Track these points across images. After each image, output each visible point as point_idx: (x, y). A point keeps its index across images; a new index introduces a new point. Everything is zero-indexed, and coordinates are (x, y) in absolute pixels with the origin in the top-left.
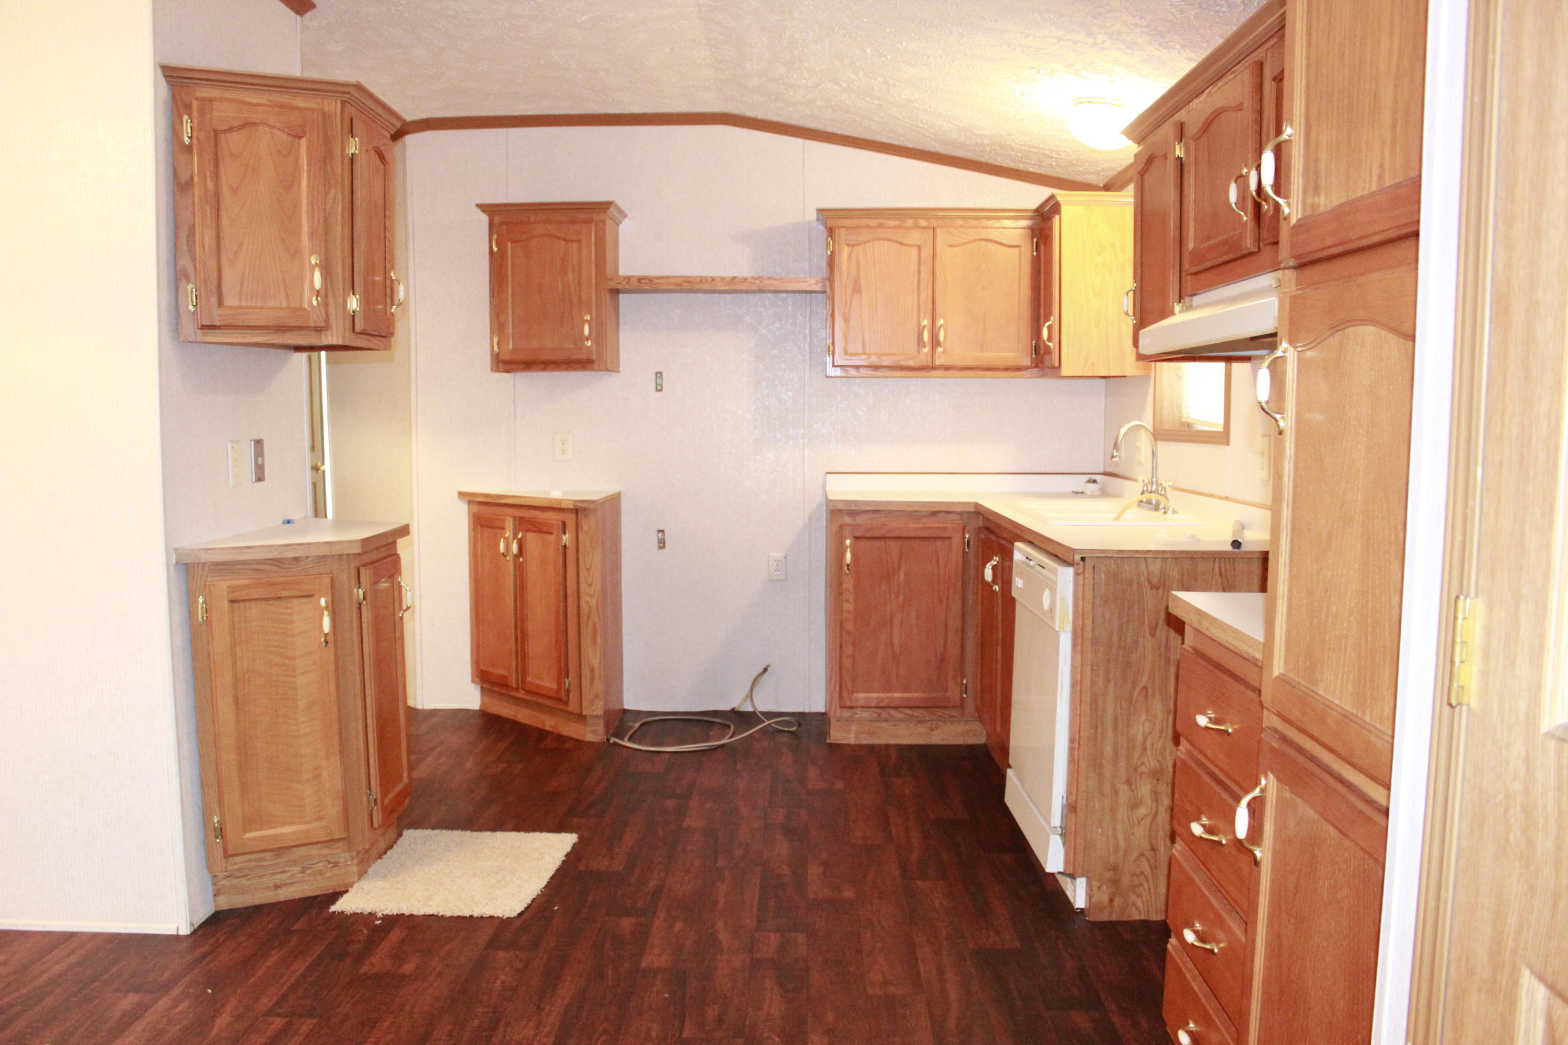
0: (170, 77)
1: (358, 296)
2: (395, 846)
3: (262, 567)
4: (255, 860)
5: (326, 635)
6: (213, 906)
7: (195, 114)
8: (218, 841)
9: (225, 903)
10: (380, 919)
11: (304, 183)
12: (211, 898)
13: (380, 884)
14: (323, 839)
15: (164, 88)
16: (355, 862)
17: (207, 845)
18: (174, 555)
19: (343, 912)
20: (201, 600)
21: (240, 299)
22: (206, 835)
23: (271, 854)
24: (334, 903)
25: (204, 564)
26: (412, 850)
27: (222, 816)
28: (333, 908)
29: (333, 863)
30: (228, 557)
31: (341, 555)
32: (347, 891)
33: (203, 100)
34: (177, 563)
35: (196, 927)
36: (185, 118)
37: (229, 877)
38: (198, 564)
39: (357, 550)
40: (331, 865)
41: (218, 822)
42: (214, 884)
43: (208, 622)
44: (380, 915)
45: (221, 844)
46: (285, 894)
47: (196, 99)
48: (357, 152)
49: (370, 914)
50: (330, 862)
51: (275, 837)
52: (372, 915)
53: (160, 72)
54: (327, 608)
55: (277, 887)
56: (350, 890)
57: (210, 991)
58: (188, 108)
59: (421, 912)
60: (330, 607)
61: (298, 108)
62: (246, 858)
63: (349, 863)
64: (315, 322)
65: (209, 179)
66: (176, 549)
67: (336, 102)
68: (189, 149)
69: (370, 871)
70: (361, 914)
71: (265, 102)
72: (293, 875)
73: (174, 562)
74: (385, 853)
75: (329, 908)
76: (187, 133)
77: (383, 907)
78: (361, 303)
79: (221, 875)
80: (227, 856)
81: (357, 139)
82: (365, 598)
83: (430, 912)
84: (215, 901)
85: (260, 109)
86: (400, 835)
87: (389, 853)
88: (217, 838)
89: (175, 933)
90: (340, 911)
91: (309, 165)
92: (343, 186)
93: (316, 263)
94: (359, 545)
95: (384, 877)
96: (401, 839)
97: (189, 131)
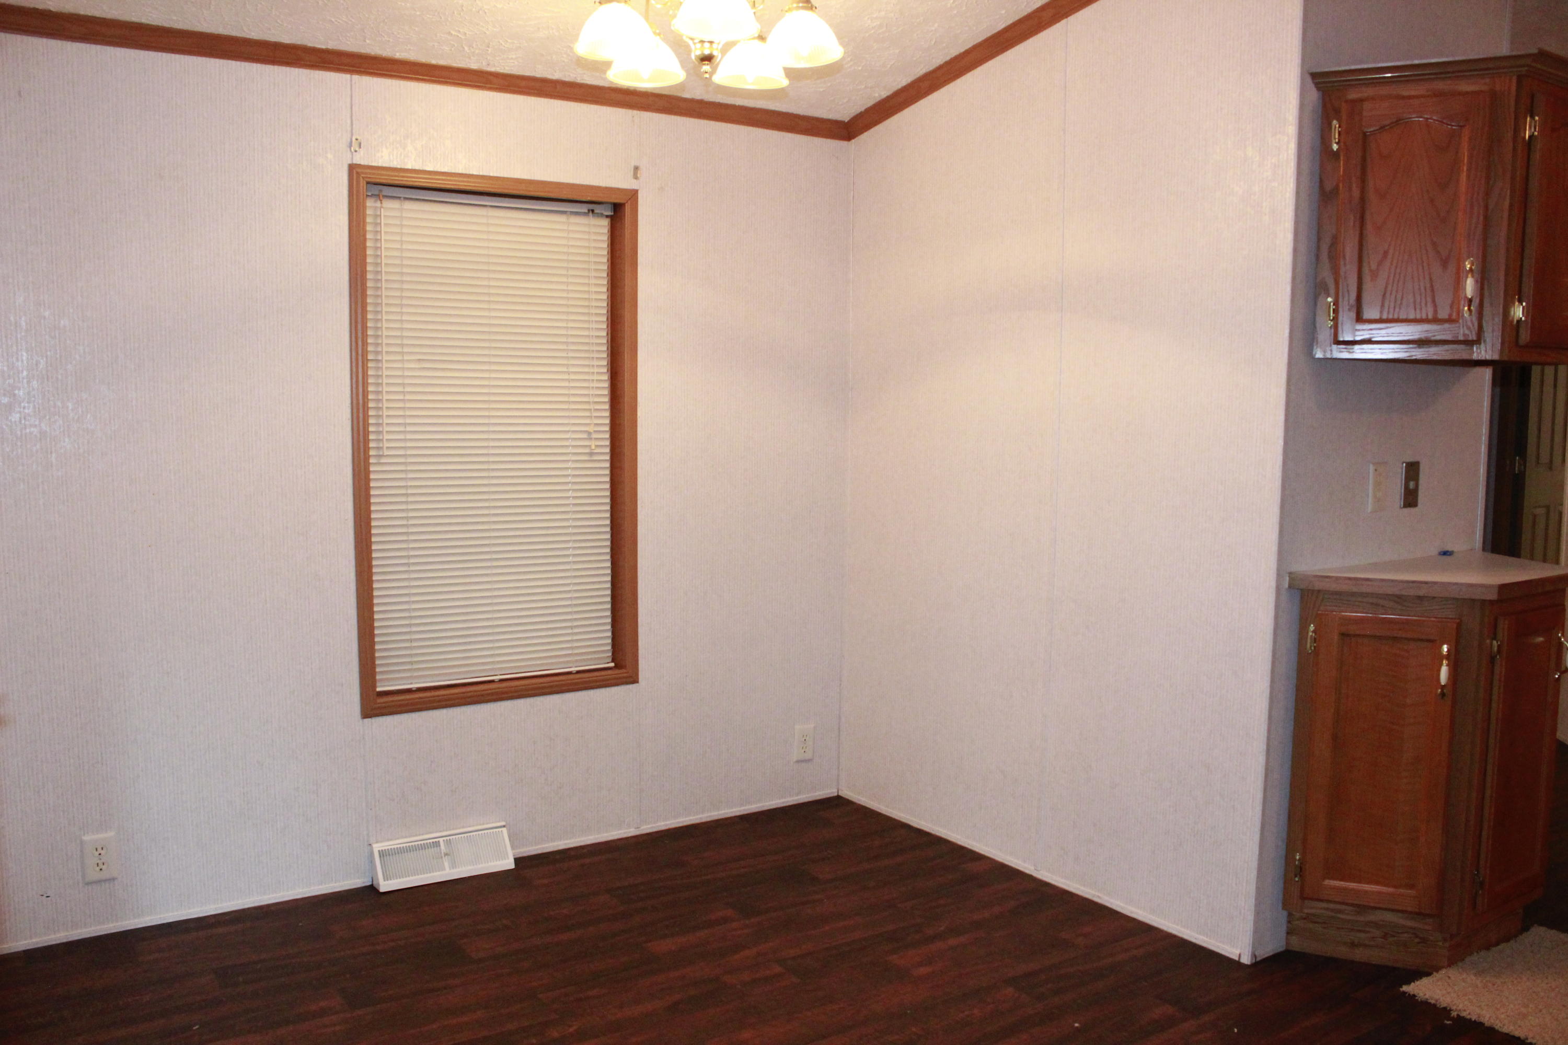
0: (1319, 83)
1: (1524, 304)
2: (1512, 942)
3: (1381, 602)
4: (1332, 910)
5: (1443, 687)
6: (1283, 943)
7: (1344, 117)
8: (1297, 879)
9: (1297, 944)
10: (1452, 1019)
11: (1464, 176)
12: (1284, 934)
13: (1471, 978)
14: (1409, 909)
15: (1314, 95)
16: (1447, 945)
17: (1287, 881)
18: (1288, 578)
19: (1414, 996)
20: (1312, 627)
21: (1381, 312)
22: (1286, 871)
23: (1351, 908)
24: (1408, 983)
25: (1319, 591)
26: (1532, 952)
27: (1303, 855)
28: (1405, 988)
29: (1421, 938)
30: (1344, 587)
31: (1473, 600)
32: (1428, 974)
33: (1353, 101)
34: (1290, 587)
35: (1258, 959)
36: (1335, 122)
37: (1305, 919)
38: (1313, 591)
39: (1493, 596)
40: (1417, 940)
41: (1299, 859)
42: (1289, 922)
43: (1316, 652)
44: (1454, 1014)
45: (1300, 883)
46: (1359, 955)
47: (1346, 101)
48: (1536, 133)
49: (1445, 1008)
50: (1417, 937)
51: (1357, 892)
52: (1446, 1011)
53: (1309, 80)
54: (1448, 657)
55: (1353, 945)
56: (1435, 974)
57: (1236, 1030)
58: (1337, 113)
59: (1505, 1030)
60: (1452, 657)
61: (1461, 94)
62: (1324, 905)
63: (1441, 944)
64: (1464, 335)
65: (1354, 185)
66: (1290, 573)
67: (1510, 80)
68: (1336, 155)
69: (1468, 959)
70: (1435, 1005)
71: (1422, 92)
72: (1373, 938)
73: (1287, 586)
74: (1497, 944)
75: (1402, 987)
76: (1335, 139)
77: (1461, 1006)
78: (1526, 311)
79: (1297, 915)
80: (1303, 898)
81: (1537, 118)
82: (1499, 651)
83: (1517, 1033)
84: (1287, 939)
85: (1416, 102)
86: (1525, 929)
87: (1502, 946)
88: (1296, 876)
89: (1237, 959)
90: (1412, 993)
91: (1471, 157)
92: (1513, 178)
93: (1471, 269)
94: (1496, 590)
95: (1480, 973)
96: (1525, 935)
97: (1337, 137)
